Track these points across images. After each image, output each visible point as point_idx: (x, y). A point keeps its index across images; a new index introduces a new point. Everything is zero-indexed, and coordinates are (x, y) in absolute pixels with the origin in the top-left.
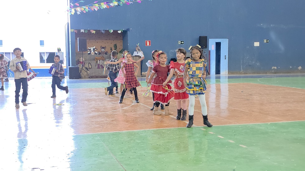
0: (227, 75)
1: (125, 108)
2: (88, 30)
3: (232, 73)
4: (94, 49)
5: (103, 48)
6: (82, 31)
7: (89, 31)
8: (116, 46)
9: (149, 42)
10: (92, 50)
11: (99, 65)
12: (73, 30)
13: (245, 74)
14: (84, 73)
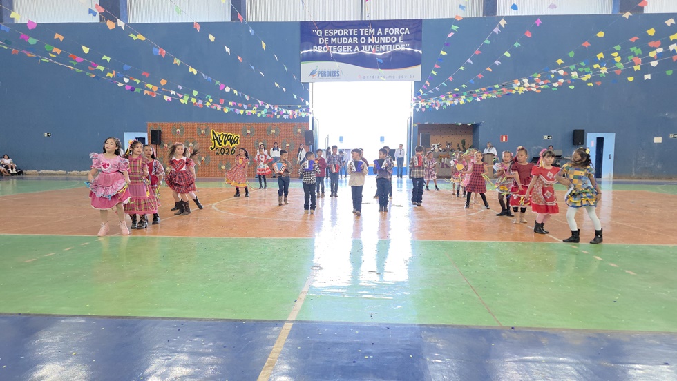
0: (612, 180)
1: (472, 214)
3: (619, 177)
4: (438, 146)
8: (464, 142)
9: (506, 137)
10: (436, 146)
11: (443, 163)
12: (416, 125)
13: (638, 178)
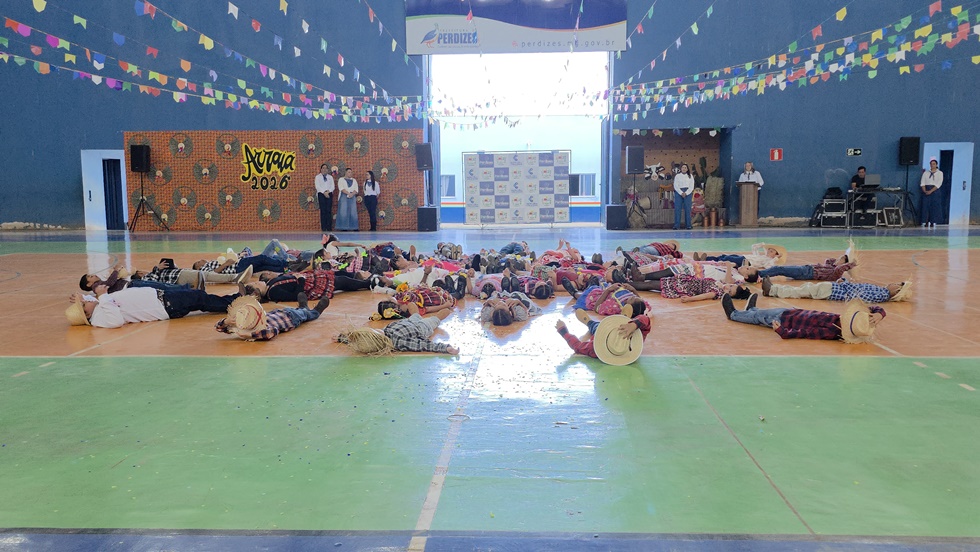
0: (967, 228)
2: (648, 130)
4: (657, 169)
5: (677, 166)
6: (636, 132)
7: (650, 131)
8: (703, 162)
9: (779, 151)
10: (654, 170)
11: (666, 201)
12: (617, 131)
14: (636, 218)
